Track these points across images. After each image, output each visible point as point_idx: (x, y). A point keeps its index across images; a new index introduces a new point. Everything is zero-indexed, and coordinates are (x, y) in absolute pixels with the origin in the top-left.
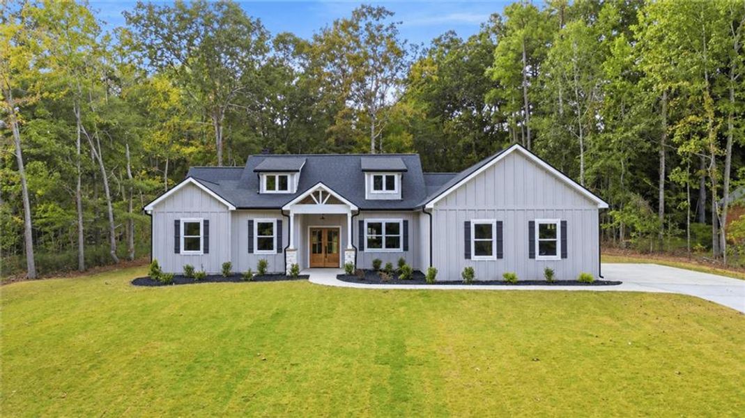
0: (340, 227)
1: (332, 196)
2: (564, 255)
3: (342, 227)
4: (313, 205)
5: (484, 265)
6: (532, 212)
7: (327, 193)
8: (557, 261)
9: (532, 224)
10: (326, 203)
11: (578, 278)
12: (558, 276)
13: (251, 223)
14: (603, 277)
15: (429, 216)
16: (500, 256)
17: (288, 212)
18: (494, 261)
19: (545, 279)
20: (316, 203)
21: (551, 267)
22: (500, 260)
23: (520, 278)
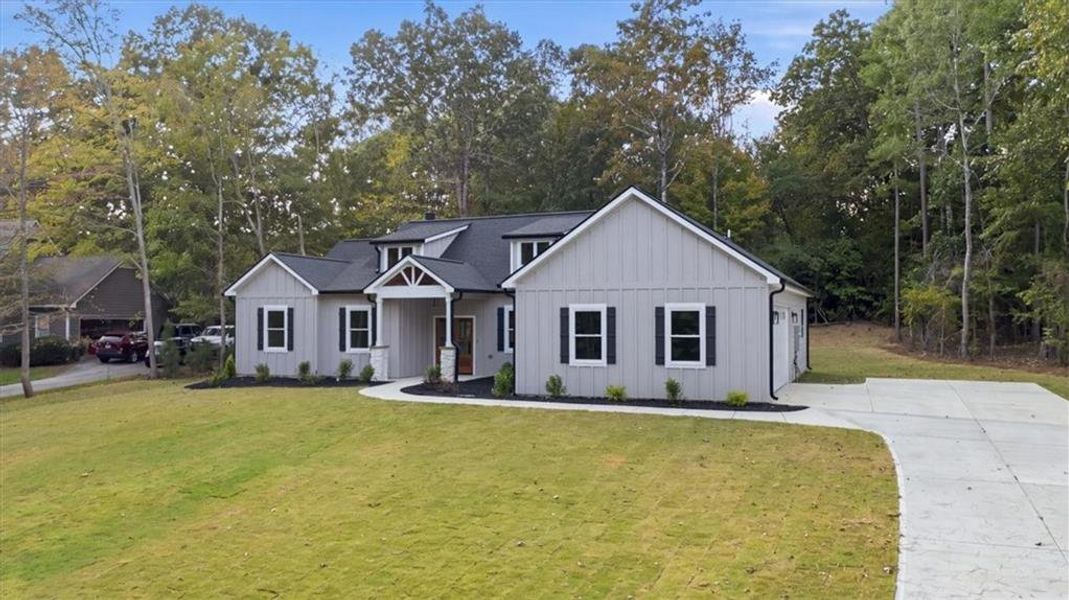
0: (474, 317)
1: (426, 275)
2: (711, 361)
3: (477, 316)
4: (405, 287)
5: (587, 374)
6: (661, 291)
7: (421, 271)
8: (699, 370)
9: (660, 312)
10: (421, 284)
11: (723, 398)
12: (687, 394)
13: (342, 312)
14: (776, 399)
15: (512, 300)
16: (612, 359)
17: (375, 295)
18: (603, 367)
19: (665, 397)
20: (406, 284)
21: (677, 379)
22: (611, 366)
23: (630, 394)
